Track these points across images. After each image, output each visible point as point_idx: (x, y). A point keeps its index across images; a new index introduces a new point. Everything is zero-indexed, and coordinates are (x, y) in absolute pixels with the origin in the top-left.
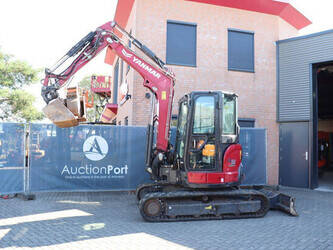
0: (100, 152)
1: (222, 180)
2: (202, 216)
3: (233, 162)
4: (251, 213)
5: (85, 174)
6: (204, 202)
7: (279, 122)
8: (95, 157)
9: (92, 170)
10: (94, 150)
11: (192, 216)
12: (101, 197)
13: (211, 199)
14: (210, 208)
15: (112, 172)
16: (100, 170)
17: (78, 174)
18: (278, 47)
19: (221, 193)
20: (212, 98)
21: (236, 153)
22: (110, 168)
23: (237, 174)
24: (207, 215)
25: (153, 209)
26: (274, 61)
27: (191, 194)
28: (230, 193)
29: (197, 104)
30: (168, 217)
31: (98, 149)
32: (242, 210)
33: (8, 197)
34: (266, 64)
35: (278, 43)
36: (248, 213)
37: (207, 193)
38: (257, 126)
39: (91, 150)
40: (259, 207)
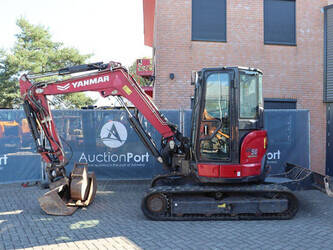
0: (119, 139)
1: (239, 174)
2: (216, 215)
3: (254, 152)
4: (276, 214)
5: (104, 162)
6: (216, 199)
7: (326, 102)
8: (113, 144)
9: (111, 158)
10: (112, 136)
11: (202, 215)
12: (119, 187)
13: (226, 195)
14: (224, 206)
15: (132, 159)
16: (119, 158)
17: (96, 162)
18: (326, 14)
19: (238, 189)
20: (226, 76)
21: (258, 140)
22: (130, 155)
23: (260, 167)
24: (220, 215)
25: (156, 205)
26: (321, 31)
27: (202, 189)
28: (248, 189)
29: (208, 83)
30: (175, 215)
31: (117, 135)
32: (264, 209)
33: (27, 185)
34: (311, 34)
35: (326, 8)
36: (272, 214)
37: (220, 189)
38: (299, 108)
39: (109, 137)
40: (285, 208)
